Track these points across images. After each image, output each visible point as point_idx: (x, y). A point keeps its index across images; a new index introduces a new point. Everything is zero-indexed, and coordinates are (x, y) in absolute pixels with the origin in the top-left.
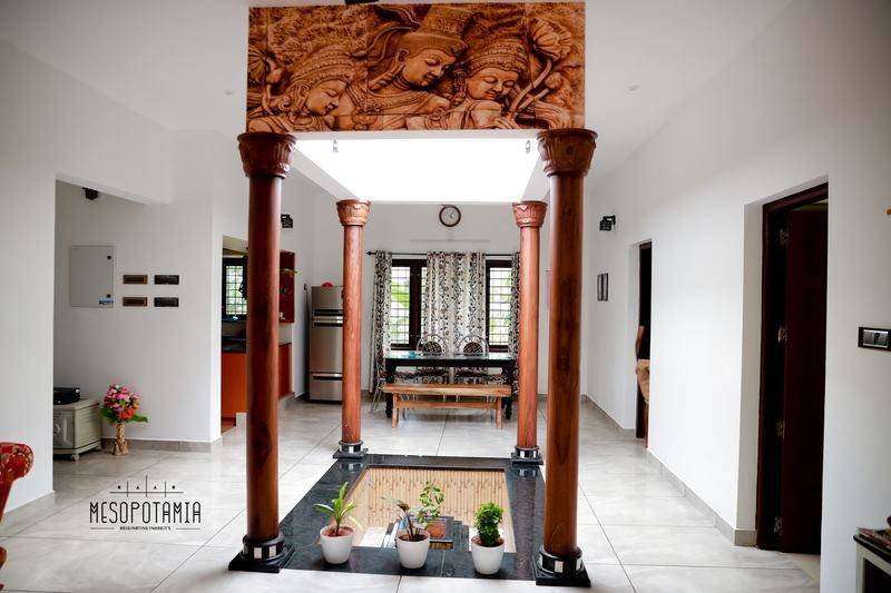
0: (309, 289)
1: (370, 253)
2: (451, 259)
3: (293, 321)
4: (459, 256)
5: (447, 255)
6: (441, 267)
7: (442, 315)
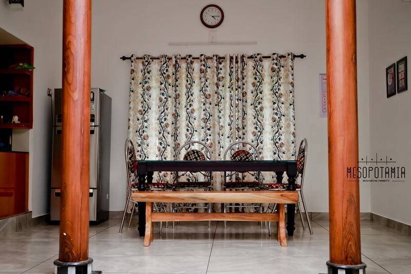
0: (53, 92)
1: (124, 58)
2: (213, 63)
3: (31, 127)
4: (220, 59)
5: (208, 58)
6: (201, 71)
7: (203, 124)
